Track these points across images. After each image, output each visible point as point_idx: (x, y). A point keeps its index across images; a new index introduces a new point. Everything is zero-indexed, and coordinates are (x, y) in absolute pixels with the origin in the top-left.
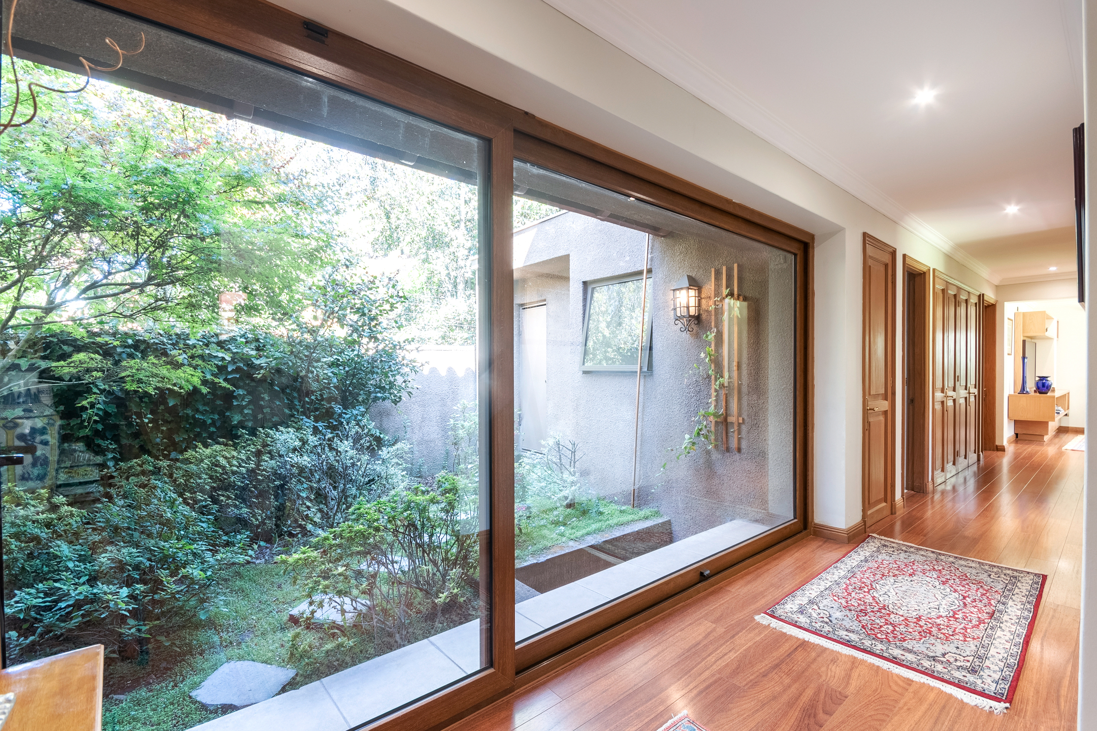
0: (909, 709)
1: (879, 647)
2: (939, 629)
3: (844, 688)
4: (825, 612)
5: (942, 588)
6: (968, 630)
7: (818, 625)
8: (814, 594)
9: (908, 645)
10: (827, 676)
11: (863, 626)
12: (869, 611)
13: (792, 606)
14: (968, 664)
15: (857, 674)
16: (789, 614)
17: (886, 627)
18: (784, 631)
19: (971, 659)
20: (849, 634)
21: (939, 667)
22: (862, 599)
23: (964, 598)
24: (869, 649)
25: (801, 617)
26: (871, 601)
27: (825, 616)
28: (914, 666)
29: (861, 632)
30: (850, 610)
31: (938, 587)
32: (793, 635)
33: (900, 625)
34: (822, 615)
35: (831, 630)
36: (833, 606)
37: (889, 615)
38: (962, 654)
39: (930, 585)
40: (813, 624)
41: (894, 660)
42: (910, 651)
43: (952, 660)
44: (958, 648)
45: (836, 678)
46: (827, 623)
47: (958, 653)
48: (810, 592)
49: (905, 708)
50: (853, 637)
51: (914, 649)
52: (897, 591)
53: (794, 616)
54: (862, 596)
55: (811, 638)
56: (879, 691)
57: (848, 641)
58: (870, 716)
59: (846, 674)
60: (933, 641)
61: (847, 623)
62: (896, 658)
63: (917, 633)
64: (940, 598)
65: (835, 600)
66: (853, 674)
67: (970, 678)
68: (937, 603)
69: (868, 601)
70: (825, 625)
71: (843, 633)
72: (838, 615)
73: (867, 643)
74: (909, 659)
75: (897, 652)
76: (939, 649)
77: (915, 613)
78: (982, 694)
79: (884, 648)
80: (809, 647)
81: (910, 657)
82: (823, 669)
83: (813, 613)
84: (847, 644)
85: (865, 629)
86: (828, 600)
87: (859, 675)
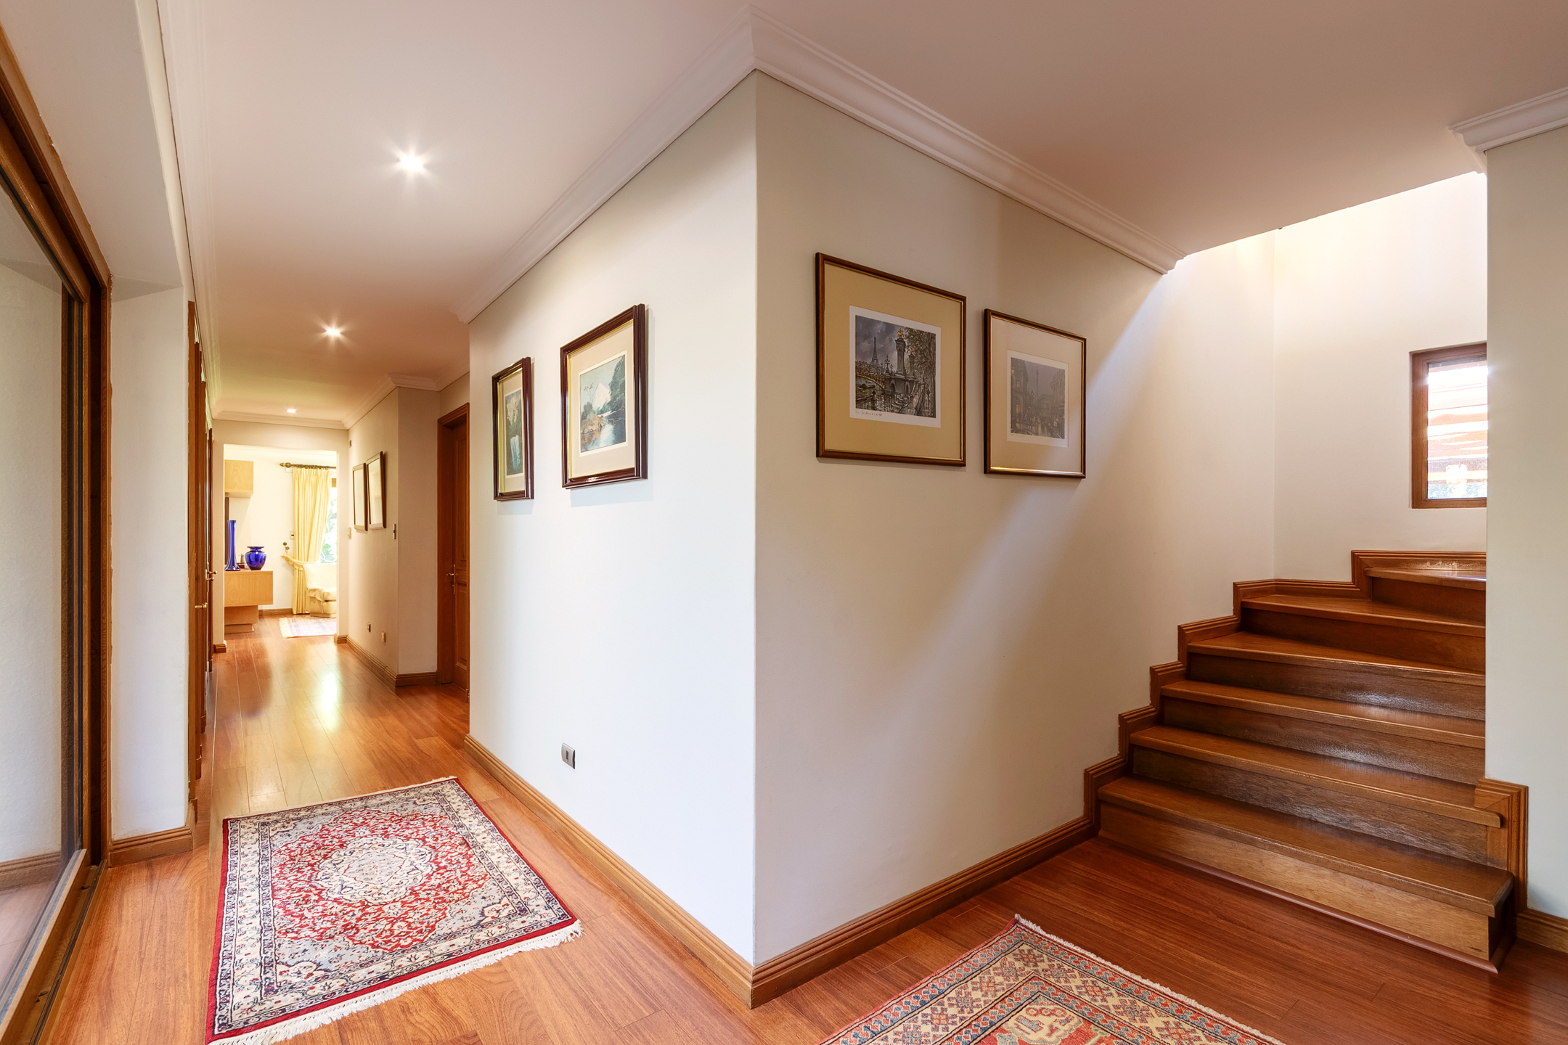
0: (533, 988)
1: (421, 956)
2: (446, 890)
3: (461, 1029)
4: (302, 964)
5: (391, 842)
6: (469, 873)
7: (319, 989)
8: (255, 953)
9: (443, 928)
10: (425, 1034)
11: (373, 946)
12: (354, 921)
13: (245, 993)
14: (511, 908)
15: (448, 1001)
16: (257, 1008)
17: (395, 927)
18: (280, 1038)
19: (505, 901)
20: (371, 968)
21: (496, 931)
22: (328, 912)
23: (423, 840)
24: (415, 968)
25: (280, 997)
26: (340, 907)
27: (311, 971)
28: (476, 948)
29: (380, 954)
30: (331, 937)
31: (387, 844)
32: (301, 1032)
33: (406, 913)
34: (305, 973)
35: (343, 981)
36: (302, 948)
37: (380, 910)
38: (494, 901)
39: (376, 846)
40: (310, 992)
41: (451, 960)
42: (452, 936)
43: (495, 914)
44: (484, 898)
45: (438, 1026)
46: (325, 977)
47: (490, 902)
48: (244, 951)
49: (529, 990)
50: (379, 968)
51: (454, 930)
52: (354, 875)
53: (268, 1005)
54: (320, 909)
55: (330, 1014)
56: (489, 996)
57: (382, 978)
58: (520, 1029)
59: (439, 1011)
60: (458, 908)
61: (351, 957)
62: (450, 955)
63: (432, 910)
64: (403, 855)
65: (295, 938)
66: (444, 1004)
67: (529, 920)
68: (407, 863)
69: (338, 911)
70: (328, 982)
71: (361, 974)
72: (324, 955)
73: (403, 961)
74: (462, 944)
75: (443, 947)
76: (472, 911)
77: (403, 889)
78: (553, 928)
79: (428, 953)
80: (354, 1021)
81: (460, 942)
82: (409, 1030)
83: (288, 978)
84: (384, 982)
85: (378, 947)
86: (286, 944)
87: (452, 1000)
